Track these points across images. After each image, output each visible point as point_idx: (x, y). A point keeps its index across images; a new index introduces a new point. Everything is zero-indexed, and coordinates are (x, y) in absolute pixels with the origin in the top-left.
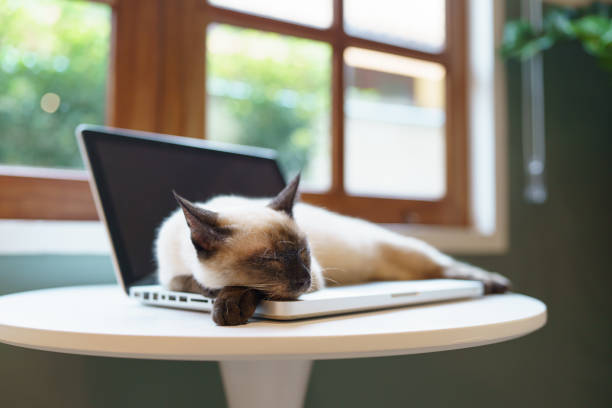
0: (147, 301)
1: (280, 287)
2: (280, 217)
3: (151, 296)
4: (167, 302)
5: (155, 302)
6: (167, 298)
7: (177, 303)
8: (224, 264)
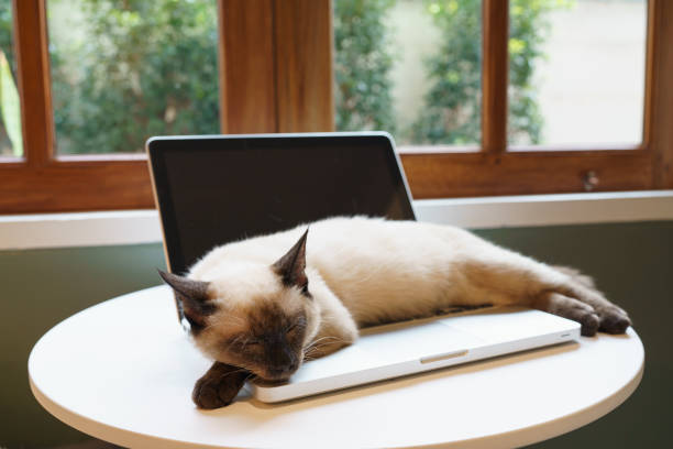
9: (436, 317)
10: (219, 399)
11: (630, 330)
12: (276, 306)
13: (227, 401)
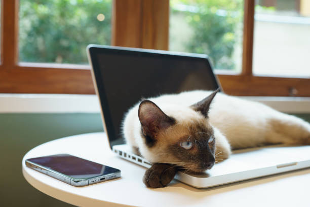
0: (120, 156)
1: (193, 165)
2: (198, 116)
3: (123, 154)
4: (131, 159)
5: (125, 158)
6: (131, 157)
7: (136, 161)
8: (160, 149)
9: (258, 148)
12: (203, 125)
13: (164, 185)
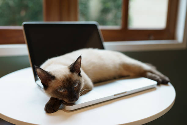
10: (53, 109)
11: (169, 84)
